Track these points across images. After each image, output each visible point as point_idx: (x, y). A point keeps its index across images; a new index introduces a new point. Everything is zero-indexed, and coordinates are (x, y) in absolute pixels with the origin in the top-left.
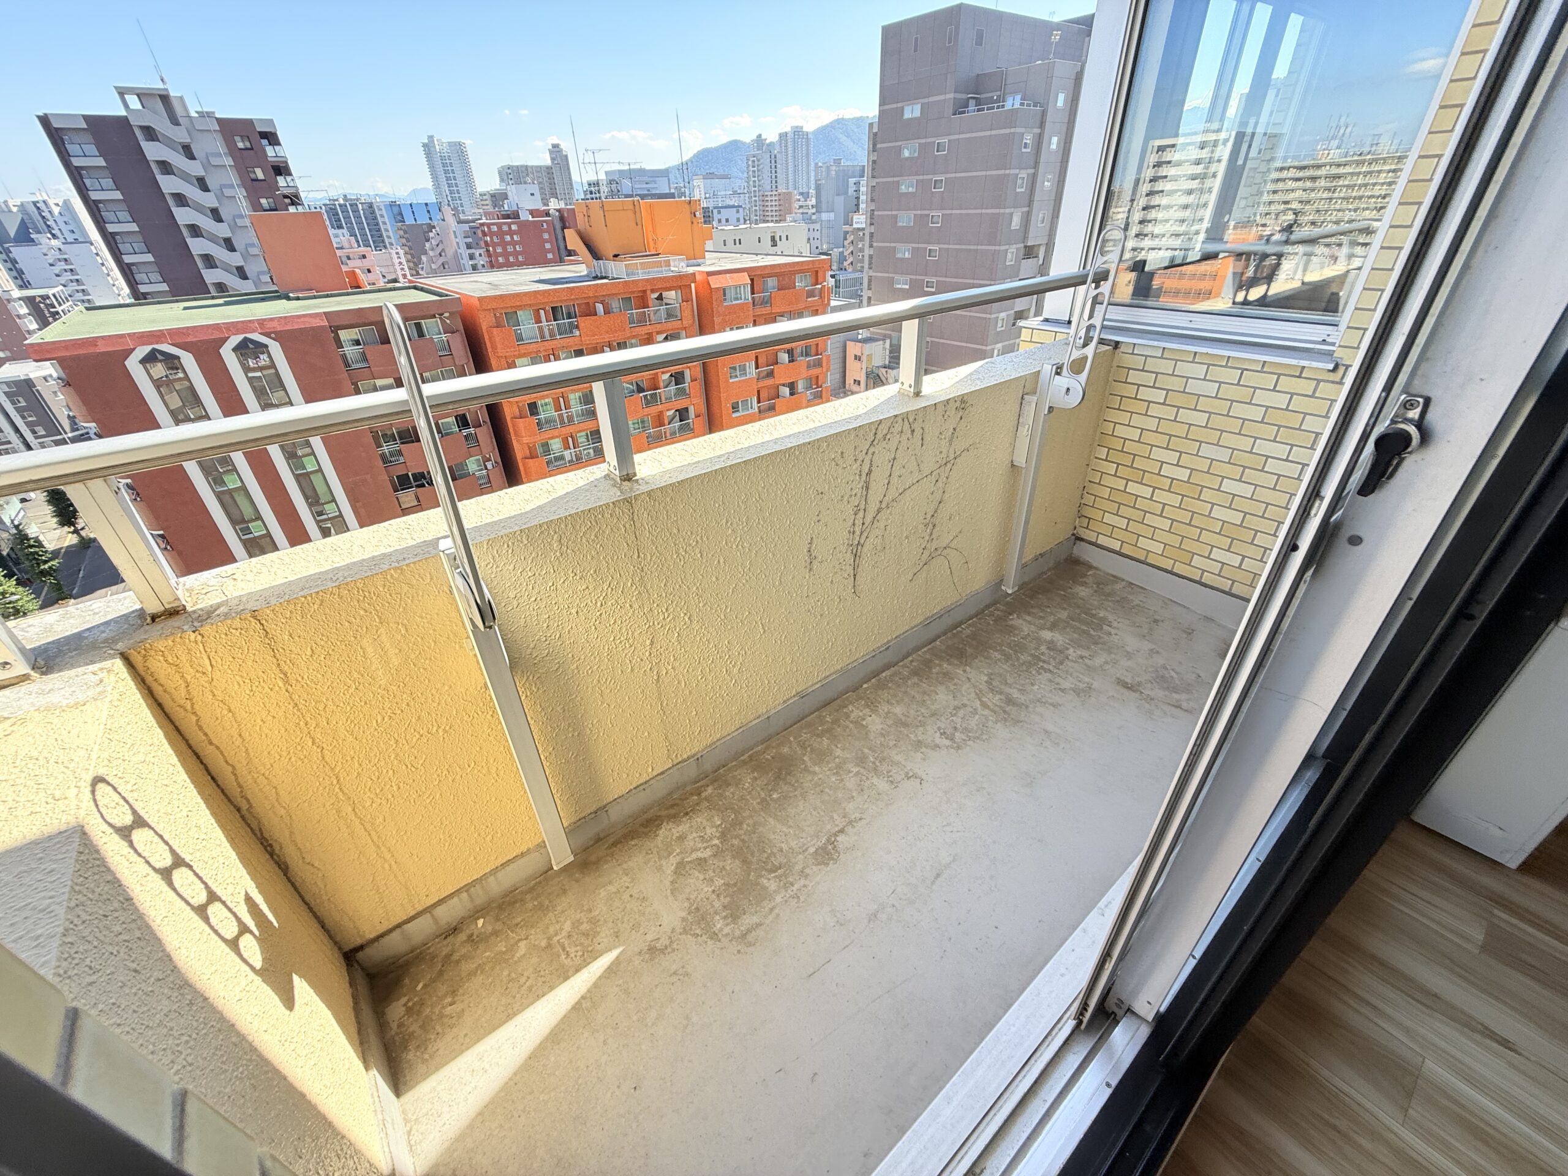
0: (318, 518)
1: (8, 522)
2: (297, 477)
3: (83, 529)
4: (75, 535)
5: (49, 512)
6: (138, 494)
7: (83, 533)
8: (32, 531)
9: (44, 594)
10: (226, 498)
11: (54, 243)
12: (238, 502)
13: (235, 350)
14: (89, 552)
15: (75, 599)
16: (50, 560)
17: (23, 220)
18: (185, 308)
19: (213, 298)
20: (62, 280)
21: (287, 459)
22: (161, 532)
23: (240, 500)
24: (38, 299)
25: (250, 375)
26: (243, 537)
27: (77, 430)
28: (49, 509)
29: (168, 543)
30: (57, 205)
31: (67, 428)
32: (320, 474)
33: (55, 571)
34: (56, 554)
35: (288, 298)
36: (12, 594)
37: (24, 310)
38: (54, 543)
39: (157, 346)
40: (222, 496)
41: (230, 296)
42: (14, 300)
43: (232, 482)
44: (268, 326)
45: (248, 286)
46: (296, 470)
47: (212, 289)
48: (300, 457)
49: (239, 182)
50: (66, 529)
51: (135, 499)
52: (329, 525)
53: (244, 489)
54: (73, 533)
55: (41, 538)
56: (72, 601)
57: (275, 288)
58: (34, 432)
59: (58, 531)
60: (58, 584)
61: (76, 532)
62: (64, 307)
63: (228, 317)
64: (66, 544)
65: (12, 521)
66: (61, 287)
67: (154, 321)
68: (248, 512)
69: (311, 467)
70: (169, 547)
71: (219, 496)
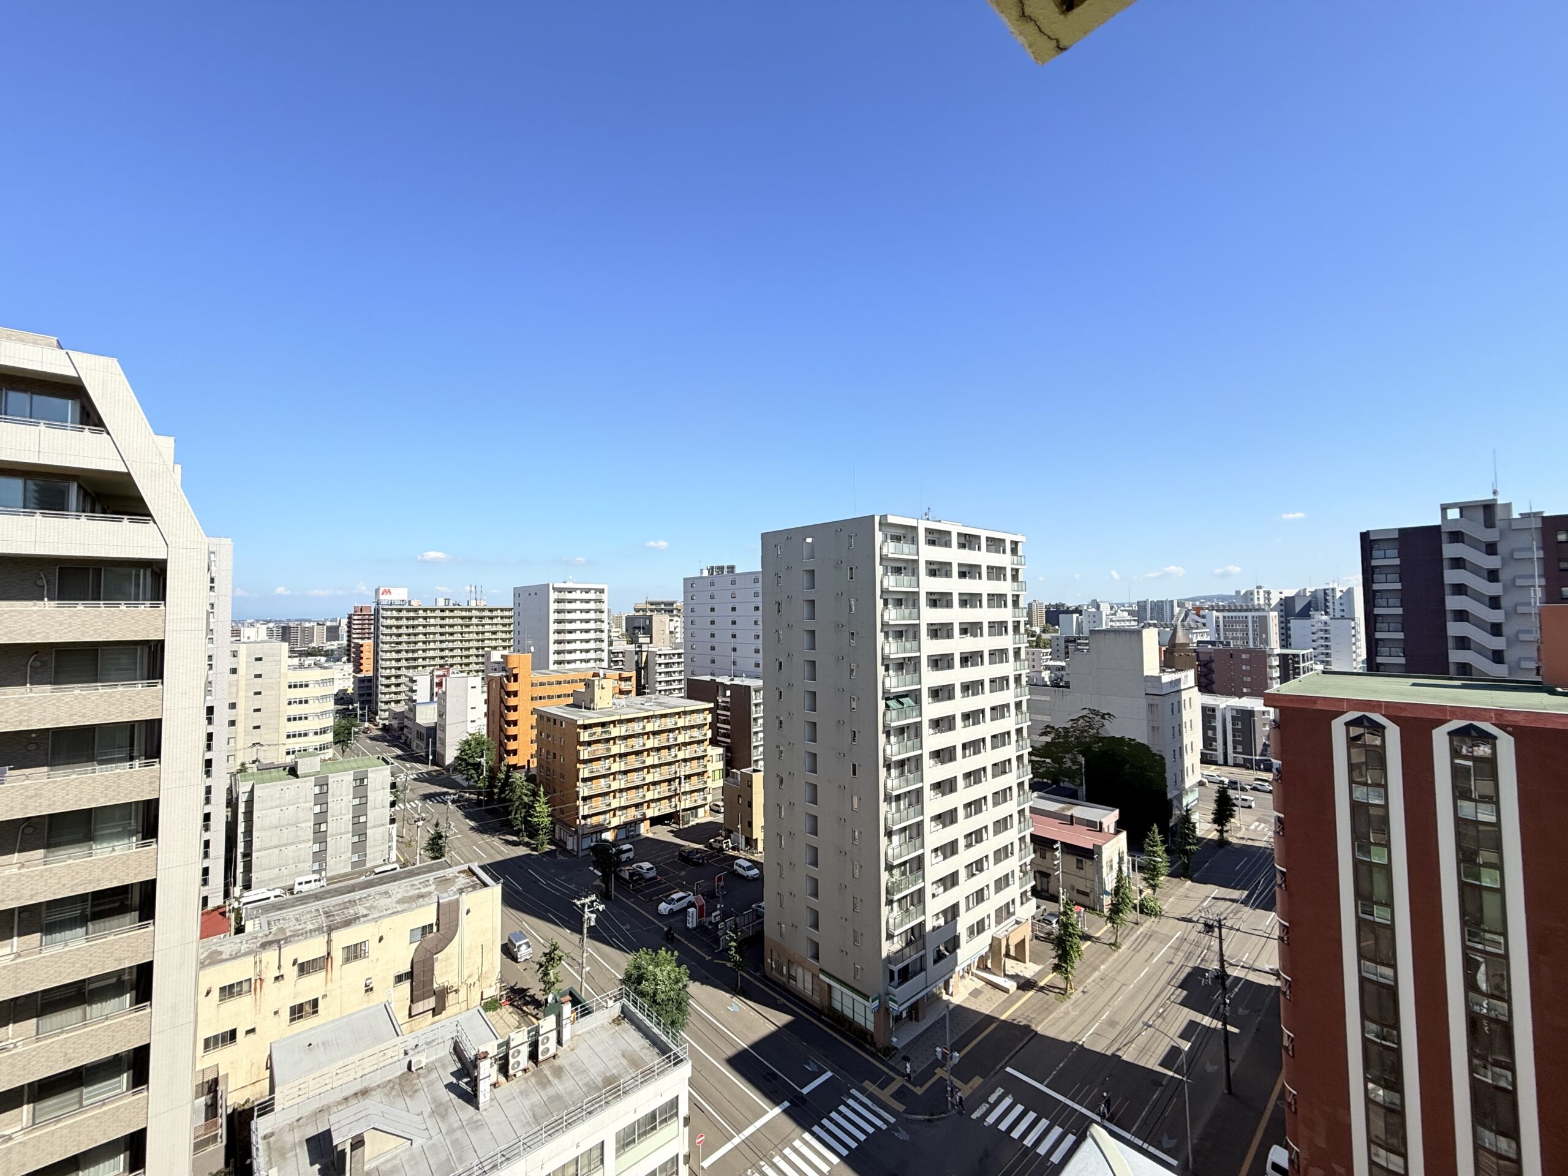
0: (1469, 943)
1: (1184, 804)
2: (1462, 887)
3: (1227, 831)
4: (1218, 834)
5: (1212, 808)
6: (1283, 829)
7: (1225, 835)
8: (1195, 817)
9: (1175, 866)
10: (1363, 869)
11: (1325, 618)
12: (1375, 880)
13: (1451, 734)
14: (1222, 851)
15: (1192, 881)
16: (1194, 844)
17: (1310, 601)
18: (1414, 685)
19: (1451, 679)
20: (1315, 645)
21: (1459, 861)
22: (1284, 870)
23: (1378, 878)
24: (1290, 657)
25: (1457, 761)
26: (1361, 915)
27: (1265, 755)
28: (1213, 806)
29: (1285, 881)
30: (1341, 591)
31: (1258, 752)
32: (1498, 896)
33: (1192, 853)
34: (1200, 840)
35: (1553, 692)
36: (1159, 856)
37: (1275, 662)
38: (1203, 832)
39: (1367, 714)
40: (1359, 865)
41: (1472, 680)
42: (1274, 656)
43: (1377, 857)
44: (1506, 719)
45: (1500, 671)
46: (1466, 876)
47: (1452, 669)
48: (1480, 865)
49: (1542, 573)
50: (1216, 826)
51: (1279, 833)
52: (1481, 960)
53: (1388, 869)
54: (1218, 831)
55: (1197, 825)
56: (1189, 882)
57: (1539, 679)
58: (1235, 748)
59: (1210, 825)
60: (1188, 864)
61: (1221, 832)
62: (1306, 664)
63: (1460, 701)
64: (1210, 837)
65: (1187, 805)
66: (1312, 650)
67: (1375, 692)
68: (1379, 891)
69: (1488, 879)
70: (1283, 886)
71: (1357, 864)
